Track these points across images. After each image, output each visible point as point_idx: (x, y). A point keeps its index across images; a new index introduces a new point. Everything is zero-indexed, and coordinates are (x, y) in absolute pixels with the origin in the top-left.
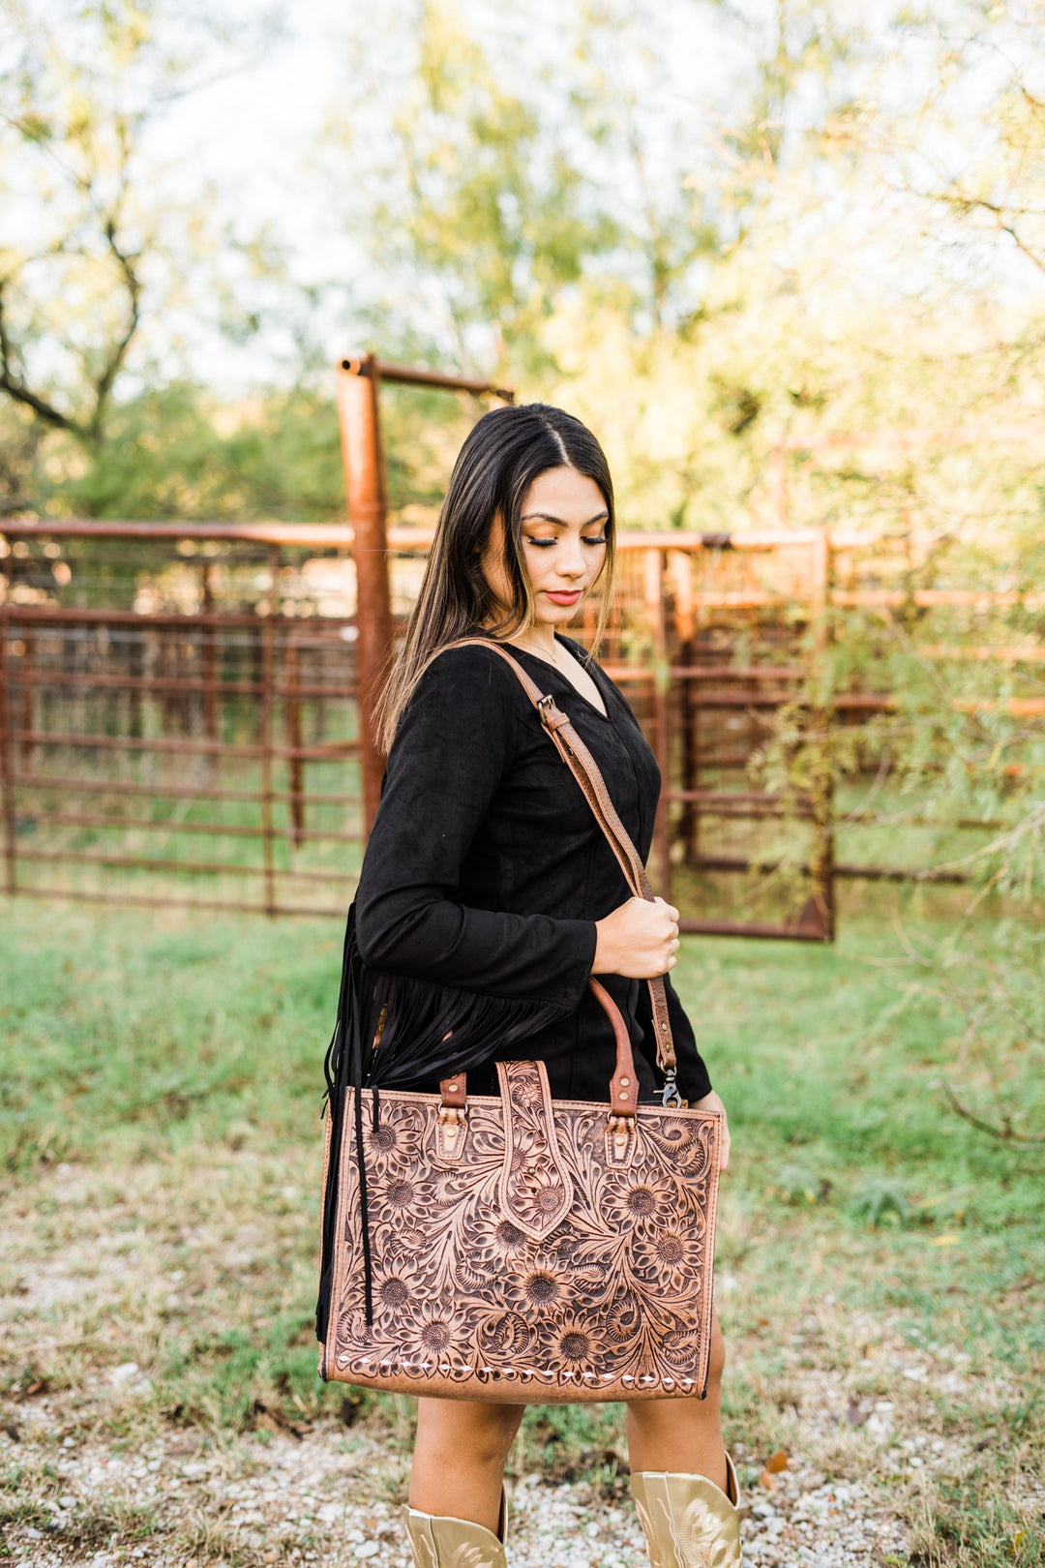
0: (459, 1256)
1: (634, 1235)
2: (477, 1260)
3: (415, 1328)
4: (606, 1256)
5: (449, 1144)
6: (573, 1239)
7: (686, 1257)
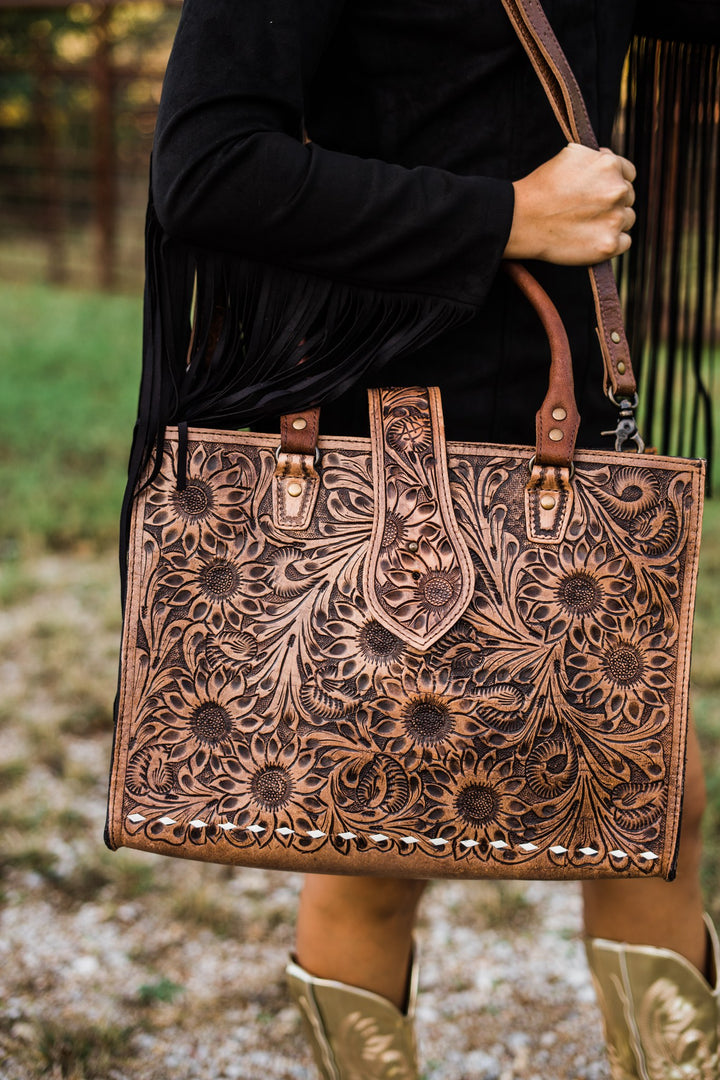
0: (304, 670)
1: (568, 643)
2: (332, 677)
3: (241, 775)
4: (525, 672)
5: (292, 507)
6: (474, 647)
7: (648, 675)
